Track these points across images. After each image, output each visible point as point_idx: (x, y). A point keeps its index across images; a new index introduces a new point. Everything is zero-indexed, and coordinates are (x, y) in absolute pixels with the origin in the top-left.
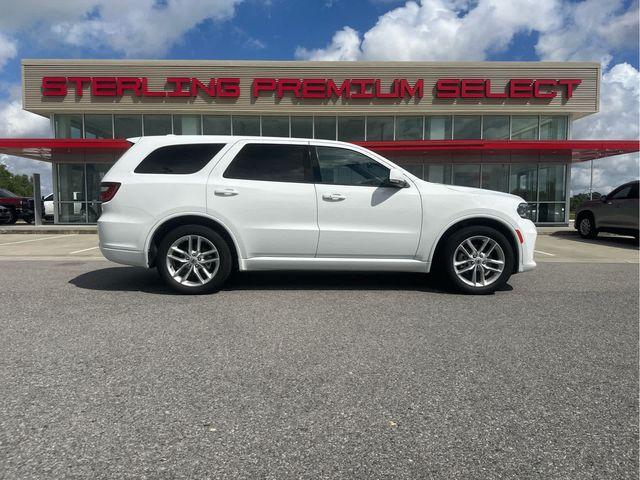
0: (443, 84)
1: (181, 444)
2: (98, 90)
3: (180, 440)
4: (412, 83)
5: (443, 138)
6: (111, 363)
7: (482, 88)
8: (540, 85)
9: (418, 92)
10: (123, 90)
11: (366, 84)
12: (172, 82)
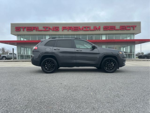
0: (105, 27)
1: (47, 97)
2: (27, 29)
3: (46, 96)
4: (98, 27)
5: (105, 39)
6: (31, 84)
7: (114, 28)
8: (127, 27)
9: (99, 29)
10: (33, 29)
11: (87, 28)
12: (44, 27)
